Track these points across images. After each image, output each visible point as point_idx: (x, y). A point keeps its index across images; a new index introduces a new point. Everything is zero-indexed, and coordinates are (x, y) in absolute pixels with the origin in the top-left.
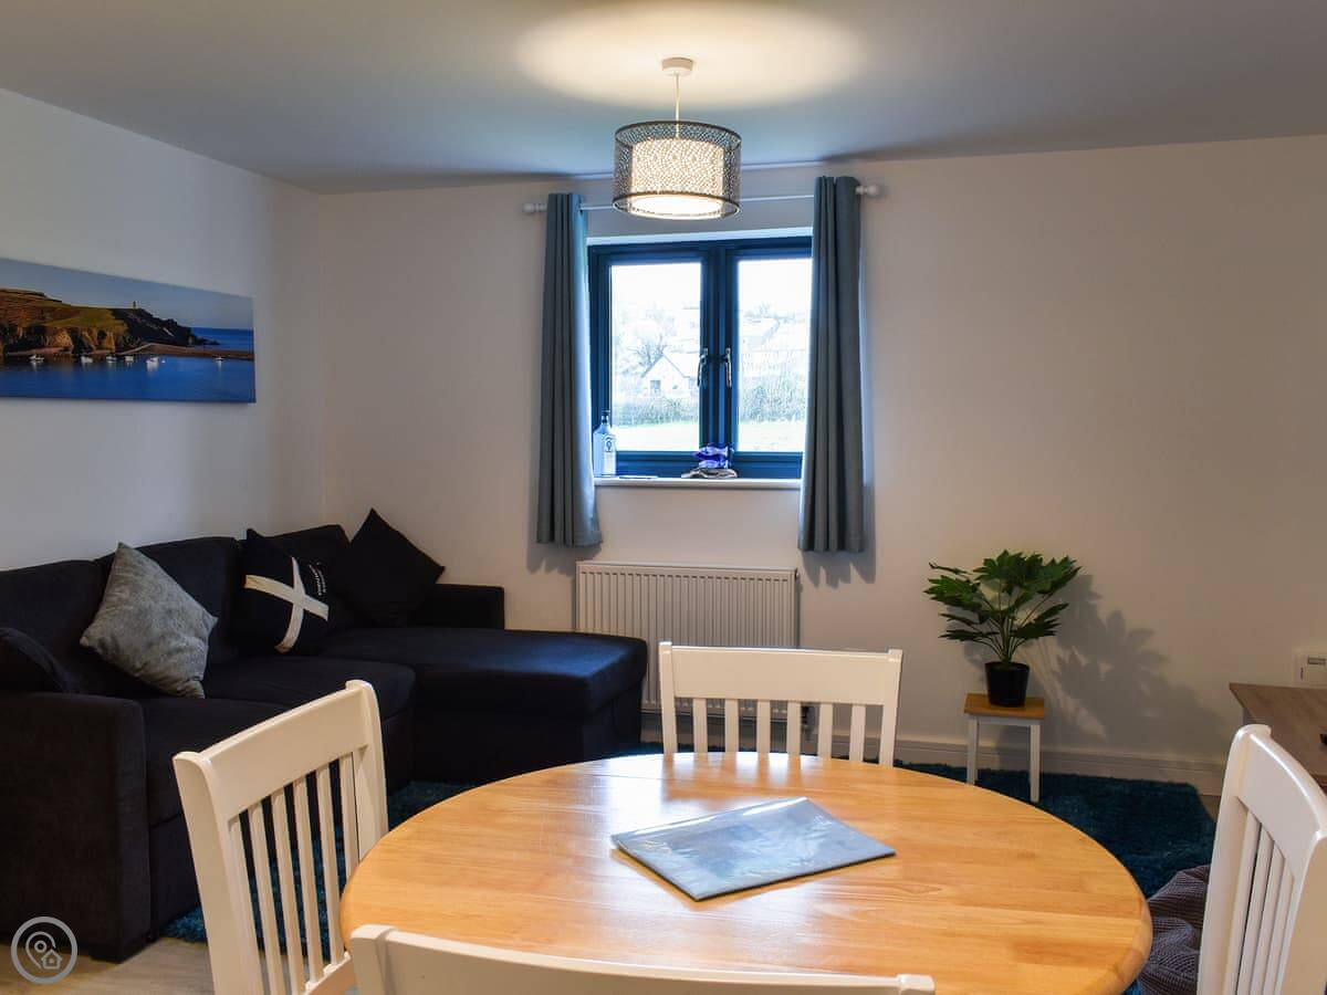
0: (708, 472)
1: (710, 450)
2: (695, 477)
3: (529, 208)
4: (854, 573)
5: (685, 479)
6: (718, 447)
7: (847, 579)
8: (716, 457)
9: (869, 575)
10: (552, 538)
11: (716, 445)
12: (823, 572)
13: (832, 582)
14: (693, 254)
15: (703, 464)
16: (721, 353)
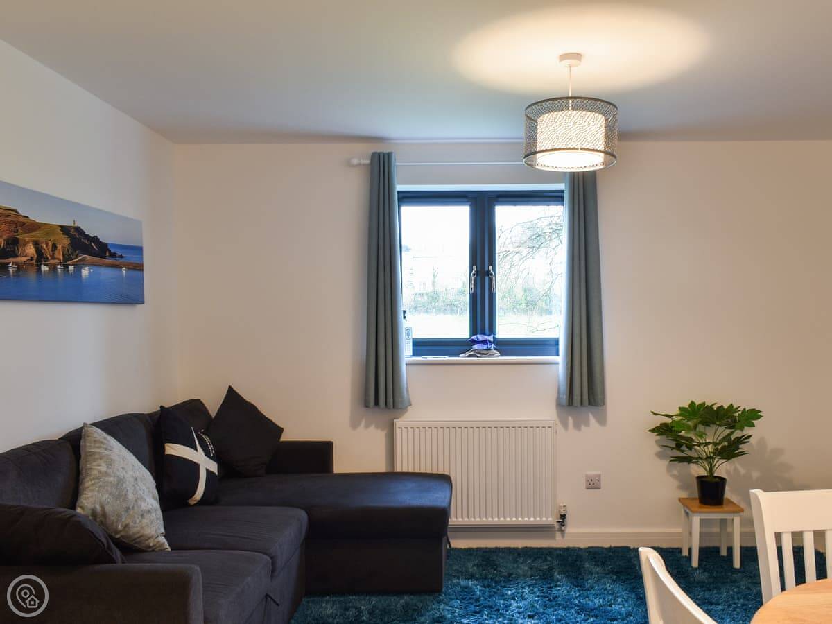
0: (480, 353)
1: (480, 337)
2: (470, 356)
3: (355, 161)
4: (592, 420)
5: (462, 358)
6: (485, 334)
7: (587, 424)
8: (485, 342)
9: (602, 421)
10: (377, 403)
11: (483, 333)
12: (570, 420)
13: (577, 426)
14: (466, 200)
15: (476, 347)
16: (486, 269)
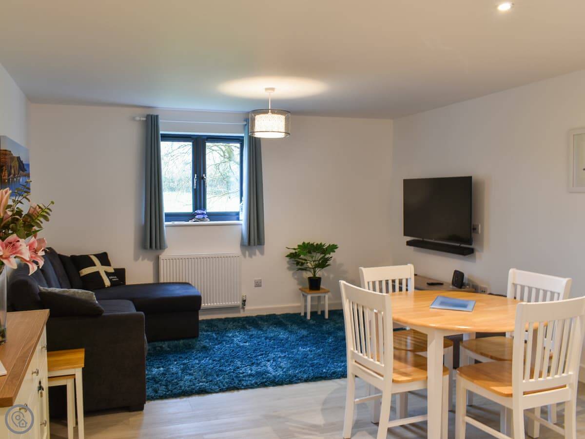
0: (200, 220)
2: (195, 221)
3: (138, 118)
4: (257, 253)
5: (190, 222)
6: (201, 210)
8: (203, 214)
9: (262, 253)
10: (151, 246)
12: (247, 253)
13: (250, 256)
14: (191, 139)
15: (197, 217)
16: (202, 176)
